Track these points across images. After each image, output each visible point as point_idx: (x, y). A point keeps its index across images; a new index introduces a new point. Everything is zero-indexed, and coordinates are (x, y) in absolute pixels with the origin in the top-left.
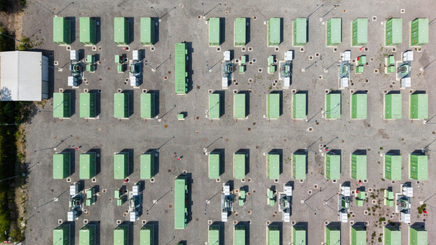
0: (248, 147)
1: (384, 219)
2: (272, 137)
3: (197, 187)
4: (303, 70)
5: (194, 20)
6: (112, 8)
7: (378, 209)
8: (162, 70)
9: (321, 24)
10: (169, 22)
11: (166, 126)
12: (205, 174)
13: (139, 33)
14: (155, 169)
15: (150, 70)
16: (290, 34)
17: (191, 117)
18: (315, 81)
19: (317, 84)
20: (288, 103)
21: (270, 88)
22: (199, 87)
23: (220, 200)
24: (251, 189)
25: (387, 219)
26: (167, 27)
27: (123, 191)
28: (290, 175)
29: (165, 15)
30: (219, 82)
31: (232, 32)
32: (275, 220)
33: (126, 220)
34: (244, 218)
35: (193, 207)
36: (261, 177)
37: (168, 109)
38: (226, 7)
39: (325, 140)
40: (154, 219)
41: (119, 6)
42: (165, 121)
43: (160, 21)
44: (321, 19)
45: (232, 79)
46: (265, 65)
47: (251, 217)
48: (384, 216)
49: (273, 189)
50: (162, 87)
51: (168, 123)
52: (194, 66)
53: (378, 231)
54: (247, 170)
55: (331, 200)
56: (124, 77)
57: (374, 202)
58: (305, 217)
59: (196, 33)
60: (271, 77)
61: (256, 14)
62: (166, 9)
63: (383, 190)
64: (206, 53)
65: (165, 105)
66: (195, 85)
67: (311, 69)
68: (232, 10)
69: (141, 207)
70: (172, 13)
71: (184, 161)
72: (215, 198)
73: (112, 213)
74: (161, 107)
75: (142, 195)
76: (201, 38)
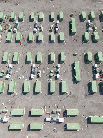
1: (3, 23)
7: (5, 26)
11: (81, 51)
17: (71, 54)
21: (40, 65)
22: (69, 65)
25: (2, 23)
30: (61, 67)
37: (81, 57)
39: (20, 46)
42: (81, 53)
45: (55, 68)
48: (3, 24)
50: (84, 65)
51: (80, 52)
52: (71, 74)
53: (6, 20)
57: (6, 28)
59: (72, 88)
63: (2, 31)
64: (67, 79)
65: (82, 59)
66: (71, 66)
68: (56, 98)
71: (73, 39)
76: (69, 85)
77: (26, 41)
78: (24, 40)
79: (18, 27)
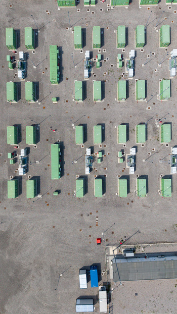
0: (104, 122)
2: (121, 114)
3: (67, 151)
4: (143, 65)
5: (63, 30)
6: (5, 23)
8: (41, 67)
9: (155, 31)
10: (45, 32)
11: (44, 108)
12: (73, 142)
13: (24, 41)
14: (37, 139)
15: (32, 67)
16: (133, 39)
17: (62, 101)
18: (152, 73)
19: (153, 75)
20: (132, 89)
21: (120, 79)
22: (67, 79)
23: (84, 160)
24: (106, 153)
26: (45, 36)
27: (14, 154)
28: (134, 141)
29: (43, 27)
30: (82, 75)
31: (91, 39)
32: (124, 174)
33: (17, 175)
34: (101, 173)
35: (65, 166)
36: (113, 143)
37: (45, 95)
38: (86, 21)
39: (160, 116)
40: (37, 174)
41: (9, 22)
42: (43, 104)
43: (39, 32)
44: (155, 28)
45: (92, 73)
46: (116, 63)
47: (106, 172)
49: (123, 151)
50: (41, 79)
51: (45, 105)
52: (64, 64)
54: (103, 139)
55: (165, 159)
56: (14, 73)
58: (146, 172)
59: (65, 40)
60: (120, 71)
61: (108, 25)
62: (43, 24)
65: (44, 92)
66: (64, 78)
67: (148, 64)
68: (91, 23)
69: (27, 166)
70: (47, 26)
71: (57, 133)
72: (81, 159)
73: (6, 170)
74: (40, 94)
75: (28, 158)
76: (69, 44)
77: (150, 127)
78: (155, 129)
79: (170, 159)
